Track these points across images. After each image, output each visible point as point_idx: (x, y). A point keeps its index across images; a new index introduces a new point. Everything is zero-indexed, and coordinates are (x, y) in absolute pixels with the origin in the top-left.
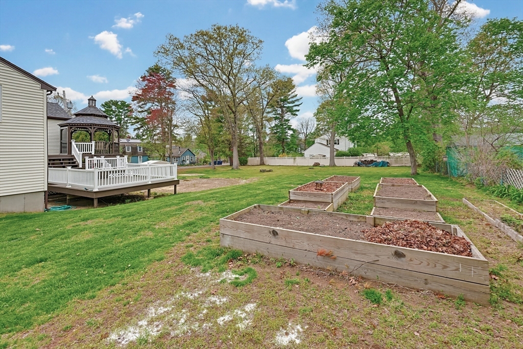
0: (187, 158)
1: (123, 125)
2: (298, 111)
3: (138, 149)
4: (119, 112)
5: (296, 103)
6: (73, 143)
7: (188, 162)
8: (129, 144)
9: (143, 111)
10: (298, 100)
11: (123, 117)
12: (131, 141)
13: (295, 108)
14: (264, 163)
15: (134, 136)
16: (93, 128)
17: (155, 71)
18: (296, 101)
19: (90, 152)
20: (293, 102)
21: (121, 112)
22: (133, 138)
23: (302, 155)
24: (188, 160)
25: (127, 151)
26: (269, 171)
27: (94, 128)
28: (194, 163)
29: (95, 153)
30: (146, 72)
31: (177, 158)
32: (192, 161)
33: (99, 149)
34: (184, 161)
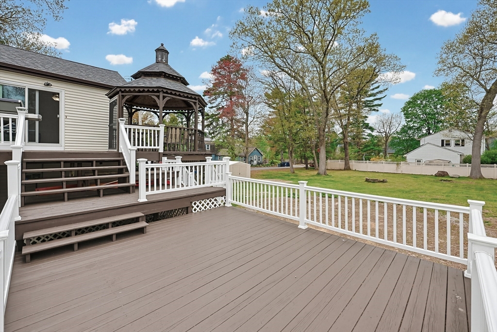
0: (254, 158)
2: (380, 105)
3: (207, 147)
5: (379, 96)
6: (123, 126)
7: (255, 162)
9: (213, 107)
10: (381, 92)
13: (376, 102)
14: (349, 167)
16: (161, 97)
17: (227, 61)
18: (377, 93)
19: (156, 147)
20: (373, 95)
23: (404, 159)
24: (255, 160)
26: (383, 181)
27: (164, 98)
28: (262, 164)
29: (164, 150)
30: (217, 64)
31: (245, 158)
32: (259, 162)
33: (173, 142)
34: (251, 161)
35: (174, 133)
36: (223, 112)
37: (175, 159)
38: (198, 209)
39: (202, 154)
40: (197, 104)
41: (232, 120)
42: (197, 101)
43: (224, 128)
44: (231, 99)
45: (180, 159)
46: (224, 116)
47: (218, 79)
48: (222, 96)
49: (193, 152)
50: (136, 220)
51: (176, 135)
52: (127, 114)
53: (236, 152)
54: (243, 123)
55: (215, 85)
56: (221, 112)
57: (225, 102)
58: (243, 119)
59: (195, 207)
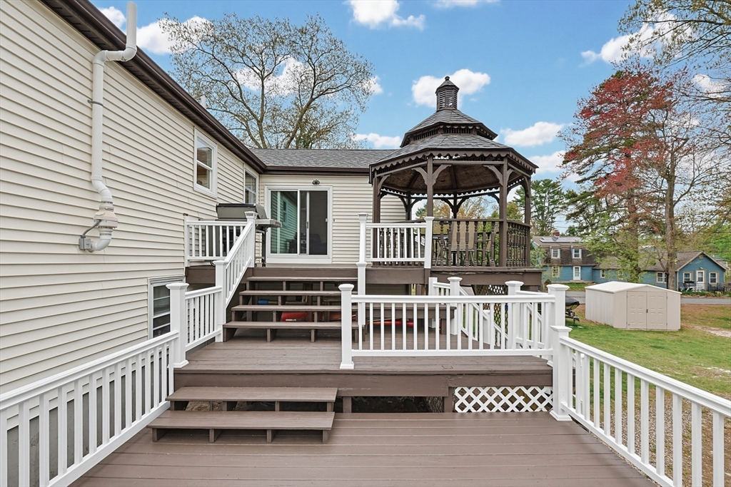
0: (698, 276)
1: (546, 217)
3: (574, 254)
4: (541, 197)
7: (701, 286)
8: (557, 245)
9: (585, 179)
11: (547, 204)
12: (561, 240)
15: (564, 232)
19: (419, 259)
21: (543, 197)
22: (563, 235)
24: (701, 280)
25: (552, 257)
28: (723, 290)
29: (432, 265)
30: (594, 97)
31: (665, 275)
32: (714, 284)
33: (461, 248)
34: (688, 281)
35: (463, 232)
36: (609, 184)
37: (449, 282)
38: (469, 406)
39: (516, 273)
40: (505, 167)
41: (630, 197)
42: (505, 162)
43: (611, 215)
44: (628, 156)
45: (459, 283)
46: (609, 192)
47: (594, 124)
48: (605, 155)
49: (493, 268)
50: (319, 407)
51: (467, 235)
52: (404, 207)
53: (641, 264)
54: (661, 201)
55: (588, 137)
56: (603, 185)
57: (612, 166)
58: (660, 191)
59: (462, 399)
